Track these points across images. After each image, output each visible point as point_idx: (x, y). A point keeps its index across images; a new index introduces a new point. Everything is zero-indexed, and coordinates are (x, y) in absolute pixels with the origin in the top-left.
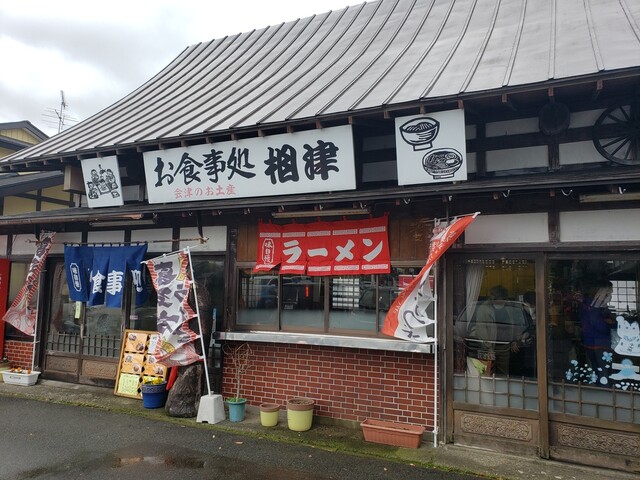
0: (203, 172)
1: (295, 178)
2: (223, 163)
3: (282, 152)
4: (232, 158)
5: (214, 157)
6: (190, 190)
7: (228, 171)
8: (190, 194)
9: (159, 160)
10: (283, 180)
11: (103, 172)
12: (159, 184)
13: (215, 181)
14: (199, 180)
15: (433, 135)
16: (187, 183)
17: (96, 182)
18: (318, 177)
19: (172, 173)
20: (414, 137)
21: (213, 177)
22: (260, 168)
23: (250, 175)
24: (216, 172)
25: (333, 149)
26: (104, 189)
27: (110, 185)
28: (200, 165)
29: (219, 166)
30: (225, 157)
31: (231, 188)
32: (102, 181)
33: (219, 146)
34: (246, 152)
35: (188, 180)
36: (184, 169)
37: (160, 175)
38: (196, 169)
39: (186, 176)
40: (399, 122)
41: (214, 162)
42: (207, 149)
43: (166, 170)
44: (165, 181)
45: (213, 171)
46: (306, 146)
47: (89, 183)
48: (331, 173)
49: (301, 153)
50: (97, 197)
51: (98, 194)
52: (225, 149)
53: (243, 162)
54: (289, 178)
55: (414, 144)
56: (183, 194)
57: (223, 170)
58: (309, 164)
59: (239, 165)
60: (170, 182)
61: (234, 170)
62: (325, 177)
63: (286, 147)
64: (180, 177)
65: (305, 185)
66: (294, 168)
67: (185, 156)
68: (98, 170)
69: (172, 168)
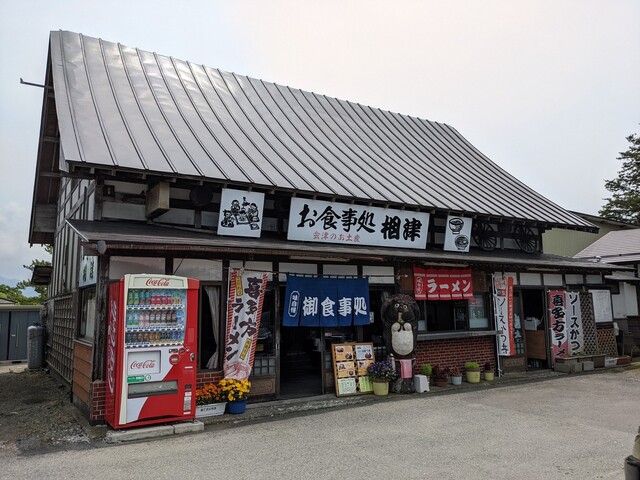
0: (339, 223)
1: (397, 237)
2: (356, 219)
3: (393, 220)
4: (362, 217)
5: (350, 213)
6: (326, 234)
7: (358, 225)
8: (326, 237)
9: (306, 206)
10: (390, 237)
11: (247, 204)
12: (301, 225)
13: (347, 231)
14: (335, 228)
15: (461, 227)
16: (325, 229)
17: (235, 211)
18: (409, 239)
19: (315, 219)
20: (453, 227)
21: (347, 228)
22: (378, 228)
23: (371, 231)
24: (349, 225)
25: (420, 225)
26: (244, 219)
27: (250, 218)
28: (338, 217)
29: (353, 221)
30: (358, 216)
31: (357, 238)
32: (243, 212)
33: (354, 207)
34: (372, 215)
35: (327, 226)
36: (325, 218)
37: (303, 218)
38: (335, 219)
39: (325, 223)
40: (450, 218)
41: (350, 218)
42: (346, 207)
43: (310, 215)
44: (307, 224)
45: (347, 223)
46: (407, 220)
47: (225, 212)
48: (416, 237)
49: (403, 223)
50: (232, 226)
51: (235, 223)
52: (359, 210)
53: (369, 222)
54: (394, 237)
55: (453, 230)
56: (320, 237)
57: (354, 224)
58: (406, 231)
59: (365, 222)
60: (311, 226)
61: (362, 225)
62: (413, 240)
63: (396, 217)
64: (320, 224)
65: (402, 242)
66: (397, 231)
67: (329, 208)
68: (241, 202)
69: (315, 214)
